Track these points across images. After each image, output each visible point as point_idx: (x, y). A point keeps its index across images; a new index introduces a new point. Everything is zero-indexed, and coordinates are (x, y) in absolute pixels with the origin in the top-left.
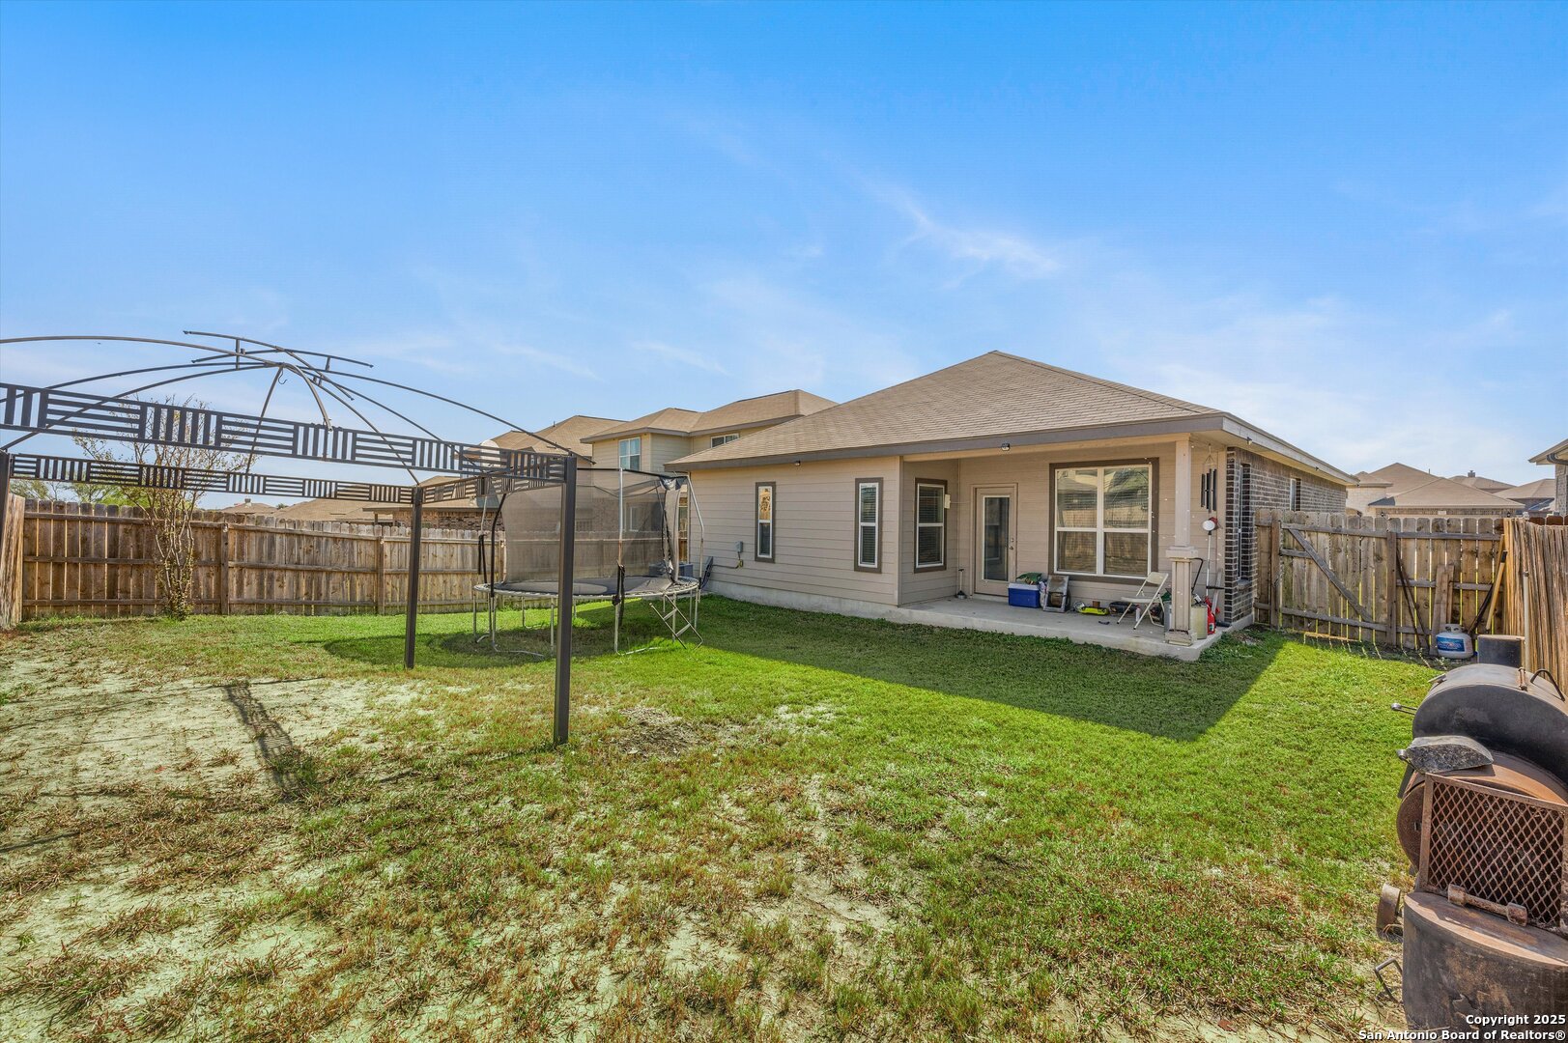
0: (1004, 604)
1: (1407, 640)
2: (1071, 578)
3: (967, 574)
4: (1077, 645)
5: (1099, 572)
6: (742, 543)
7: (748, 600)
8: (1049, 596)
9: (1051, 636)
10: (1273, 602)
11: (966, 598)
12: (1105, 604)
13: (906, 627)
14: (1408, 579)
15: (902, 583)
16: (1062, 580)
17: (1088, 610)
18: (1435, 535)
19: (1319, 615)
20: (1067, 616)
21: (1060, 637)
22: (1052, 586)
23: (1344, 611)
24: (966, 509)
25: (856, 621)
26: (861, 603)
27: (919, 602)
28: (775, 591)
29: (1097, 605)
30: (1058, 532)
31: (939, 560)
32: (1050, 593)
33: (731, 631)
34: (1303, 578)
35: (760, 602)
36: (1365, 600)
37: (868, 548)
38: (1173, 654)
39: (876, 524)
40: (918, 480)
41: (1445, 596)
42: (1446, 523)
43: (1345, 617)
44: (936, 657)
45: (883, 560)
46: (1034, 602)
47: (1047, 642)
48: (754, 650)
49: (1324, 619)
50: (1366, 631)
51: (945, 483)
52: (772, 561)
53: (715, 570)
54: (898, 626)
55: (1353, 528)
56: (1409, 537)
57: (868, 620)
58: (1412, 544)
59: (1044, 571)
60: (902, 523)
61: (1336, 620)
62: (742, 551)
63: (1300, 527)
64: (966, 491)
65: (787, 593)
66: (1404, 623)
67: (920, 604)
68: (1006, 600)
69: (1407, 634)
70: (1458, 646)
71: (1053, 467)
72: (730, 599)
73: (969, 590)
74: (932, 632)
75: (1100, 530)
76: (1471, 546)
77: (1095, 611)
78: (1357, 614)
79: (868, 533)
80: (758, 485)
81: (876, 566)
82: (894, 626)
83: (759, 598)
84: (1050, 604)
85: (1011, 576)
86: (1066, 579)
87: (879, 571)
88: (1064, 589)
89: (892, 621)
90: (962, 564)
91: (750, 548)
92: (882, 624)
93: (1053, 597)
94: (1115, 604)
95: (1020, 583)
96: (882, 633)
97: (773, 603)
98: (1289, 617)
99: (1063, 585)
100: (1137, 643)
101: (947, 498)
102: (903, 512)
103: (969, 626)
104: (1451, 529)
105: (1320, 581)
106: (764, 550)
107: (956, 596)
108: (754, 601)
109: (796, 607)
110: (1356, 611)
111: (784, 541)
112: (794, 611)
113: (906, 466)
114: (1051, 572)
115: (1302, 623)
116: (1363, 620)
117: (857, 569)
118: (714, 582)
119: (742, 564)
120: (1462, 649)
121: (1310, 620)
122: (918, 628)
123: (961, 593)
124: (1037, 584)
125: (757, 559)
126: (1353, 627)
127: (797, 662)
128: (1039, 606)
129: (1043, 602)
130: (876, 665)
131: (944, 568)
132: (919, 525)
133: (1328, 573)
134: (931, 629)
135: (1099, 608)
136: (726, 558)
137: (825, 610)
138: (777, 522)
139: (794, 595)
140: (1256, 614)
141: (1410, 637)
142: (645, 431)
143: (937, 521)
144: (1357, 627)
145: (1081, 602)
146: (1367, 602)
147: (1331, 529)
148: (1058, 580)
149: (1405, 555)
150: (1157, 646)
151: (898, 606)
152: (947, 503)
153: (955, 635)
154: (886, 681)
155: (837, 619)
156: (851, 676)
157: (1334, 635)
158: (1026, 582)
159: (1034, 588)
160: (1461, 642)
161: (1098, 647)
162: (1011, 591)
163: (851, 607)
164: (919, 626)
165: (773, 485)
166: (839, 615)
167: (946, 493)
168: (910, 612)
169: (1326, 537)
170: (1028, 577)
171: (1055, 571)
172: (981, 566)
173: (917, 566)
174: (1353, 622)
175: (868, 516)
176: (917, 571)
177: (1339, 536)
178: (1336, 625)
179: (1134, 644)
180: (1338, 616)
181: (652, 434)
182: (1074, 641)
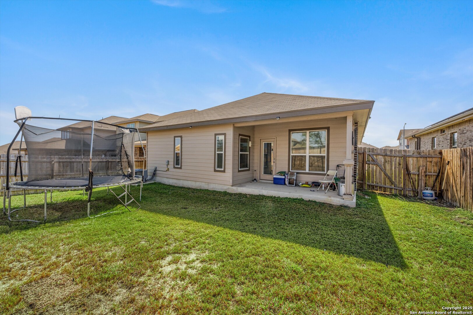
0: (272, 183)
1: (409, 193)
2: (297, 173)
3: (257, 172)
4: (307, 201)
5: (307, 171)
6: (168, 161)
7: (171, 184)
8: (289, 180)
9: (295, 197)
10: (364, 181)
11: (257, 181)
12: (310, 183)
13: (235, 194)
14: (410, 172)
15: (233, 177)
16: (294, 174)
17: (304, 185)
18: (418, 156)
19: (379, 184)
20: (297, 188)
21: (299, 198)
22: (290, 177)
23: (388, 183)
24: (257, 147)
25: (214, 193)
26: (217, 185)
27: (240, 184)
28: (182, 181)
29: (307, 183)
30: (292, 156)
31: (247, 167)
32: (290, 179)
33: (159, 199)
34: (374, 172)
35: (176, 185)
36: (395, 179)
37: (220, 161)
38: (346, 204)
39: (223, 152)
40: (240, 135)
41: (423, 177)
42: (422, 151)
43: (388, 185)
44: (251, 211)
45: (226, 167)
46: (283, 183)
47: (294, 200)
48: (165, 211)
49: (381, 186)
50: (395, 190)
51: (249, 137)
52: (181, 168)
53: (157, 172)
54: (232, 194)
55: (391, 153)
56: (410, 156)
57: (220, 192)
58: (411, 159)
59: (287, 170)
60: (234, 151)
61: (385, 186)
62: (168, 164)
63: (373, 153)
64: (257, 140)
65: (187, 181)
66: (408, 187)
67: (240, 185)
68: (273, 182)
69: (409, 191)
70: (431, 195)
71: (290, 131)
72: (164, 184)
73: (258, 178)
74: (246, 197)
75: (307, 155)
76: (431, 159)
77: (307, 186)
78: (392, 184)
79: (220, 156)
80: (175, 137)
81: (223, 169)
82: (231, 195)
83: (175, 183)
84: (289, 183)
85: (274, 173)
86: (295, 173)
87: (224, 171)
88: (295, 177)
89: (230, 192)
90: (255, 168)
91: (171, 163)
92: (225, 193)
93: (291, 180)
94: (313, 183)
95: (278, 175)
96: (226, 198)
97: (181, 185)
98: (369, 185)
99: (294, 176)
100: (331, 199)
101: (250, 143)
102: (234, 147)
103: (261, 194)
104: (424, 154)
105: (380, 173)
106: (177, 164)
107: (253, 181)
108: (173, 184)
109: (190, 187)
110: (392, 183)
111: (185, 160)
112: (189, 189)
113: (235, 128)
114: (289, 171)
115: (373, 188)
116: (394, 186)
117: (215, 171)
118: (157, 177)
119: (168, 170)
120: (432, 196)
121: (376, 187)
122: (240, 195)
123: (255, 180)
124: (284, 175)
125: (174, 167)
126: (391, 189)
127: (185, 218)
128: (285, 184)
129: (287, 182)
130: (224, 218)
131: (249, 170)
132: (240, 153)
133: (382, 170)
134: (245, 195)
135: (308, 185)
136: (162, 167)
137: (202, 188)
138: (183, 152)
139: (190, 182)
140: (358, 185)
141: (410, 192)
142: (137, 120)
143: (246, 152)
144: (392, 189)
145: (300, 182)
146: (395, 180)
147: (384, 154)
148: (292, 174)
149: (408, 163)
150: (339, 201)
151: (232, 186)
152: (250, 145)
153: (256, 198)
154: (230, 228)
155: (207, 192)
156: (212, 226)
157: (384, 192)
158: (280, 175)
159: (283, 177)
160: (432, 194)
161: (315, 202)
162: (274, 178)
163: (212, 187)
164: (241, 194)
165: (181, 137)
166: (208, 190)
167: (250, 141)
168: (237, 189)
169: (382, 157)
170: (281, 173)
171: (291, 171)
172: (262, 169)
173: (239, 169)
174: (391, 187)
175: (220, 149)
176: (239, 171)
177: (386, 157)
178: (385, 188)
179: (330, 200)
180: (386, 185)
181: (140, 122)
182: (305, 200)
